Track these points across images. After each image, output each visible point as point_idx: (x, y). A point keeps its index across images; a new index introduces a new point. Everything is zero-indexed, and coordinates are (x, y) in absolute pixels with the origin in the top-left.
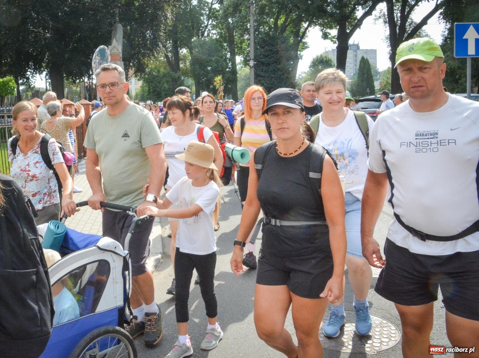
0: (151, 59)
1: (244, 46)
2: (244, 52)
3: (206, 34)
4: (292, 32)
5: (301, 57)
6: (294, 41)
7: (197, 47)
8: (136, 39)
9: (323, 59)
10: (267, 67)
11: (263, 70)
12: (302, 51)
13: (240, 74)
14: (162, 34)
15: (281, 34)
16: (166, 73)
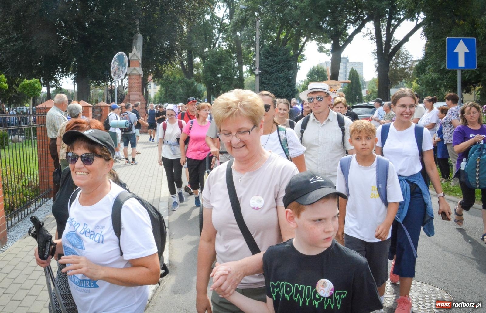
0: (168, 66)
1: (250, 56)
2: (250, 62)
3: (217, 46)
4: (292, 45)
5: (300, 67)
6: (294, 54)
7: (209, 57)
8: (155, 48)
9: (318, 70)
10: (270, 75)
11: (267, 78)
12: (301, 62)
13: (247, 81)
14: (177, 43)
15: (282, 47)
16: (181, 79)
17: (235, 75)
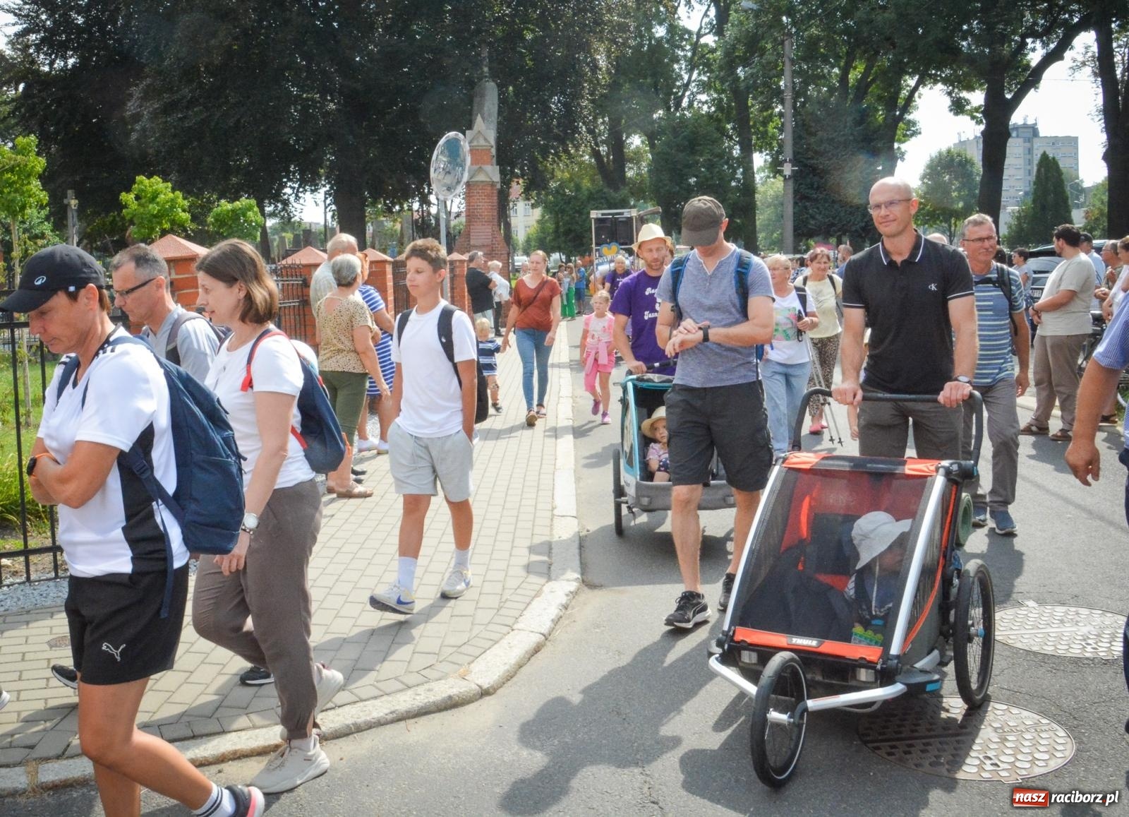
0: (559, 158)
1: (772, 129)
2: (772, 143)
3: (685, 103)
4: (880, 98)
5: (903, 154)
6: (885, 119)
7: (665, 133)
8: (528, 115)
9: (952, 160)
10: (822, 178)
11: (812, 184)
12: (904, 142)
13: (765, 193)
14: (585, 103)
16: (593, 191)
17: (733, 179)
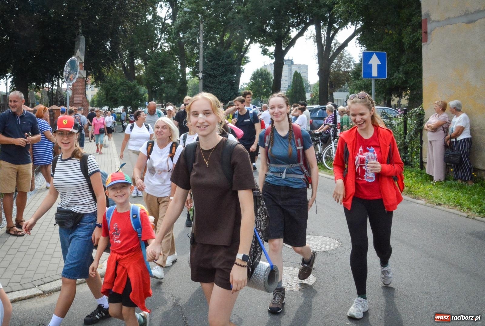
0: (110, 68)
1: (193, 58)
2: (193, 64)
3: (159, 47)
4: (236, 48)
5: (243, 70)
6: (237, 56)
7: (152, 59)
9: (262, 73)
10: (214, 79)
11: (210, 81)
12: (243, 65)
13: (190, 84)
15: (226, 50)
16: (122, 82)
17: (178, 77)
